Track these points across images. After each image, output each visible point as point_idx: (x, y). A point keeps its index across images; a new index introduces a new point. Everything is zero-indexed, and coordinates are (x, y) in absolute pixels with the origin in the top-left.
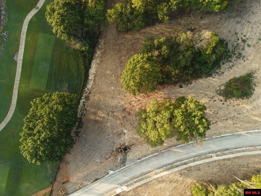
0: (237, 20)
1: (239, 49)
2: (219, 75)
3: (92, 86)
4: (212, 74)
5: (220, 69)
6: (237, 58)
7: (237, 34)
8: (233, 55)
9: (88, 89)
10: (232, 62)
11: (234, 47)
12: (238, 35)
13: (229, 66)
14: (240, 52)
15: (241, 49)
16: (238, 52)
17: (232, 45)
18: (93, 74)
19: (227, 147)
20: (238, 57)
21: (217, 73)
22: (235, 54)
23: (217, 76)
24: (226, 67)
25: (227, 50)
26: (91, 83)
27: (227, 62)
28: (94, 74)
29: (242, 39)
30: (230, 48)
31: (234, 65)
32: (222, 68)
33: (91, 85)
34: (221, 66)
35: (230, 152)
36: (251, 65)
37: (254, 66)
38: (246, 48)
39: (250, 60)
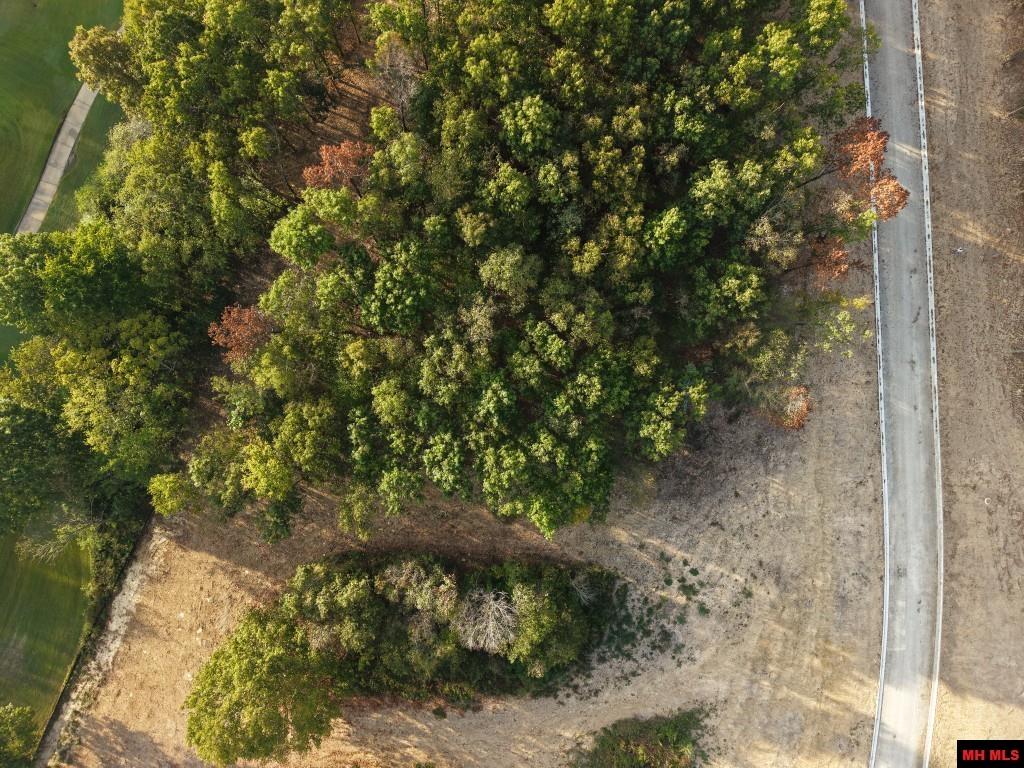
0: (675, 510)
1: (665, 616)
2: (581, 699)
3: (115, 658)
4: (558, 690)
5: (589, 676)
6: (654, 648)
7: (668, 560)
8: (639, 635)
9: (99, 668)
10: (635, 660)
11: (650, 605)
12: (670, 564)
13: (623, 671)
14: (669, 627)
15: (672, 617)
16: (663, 626)
17: (642, 599)
18: (124, 612)
20: (659, 647)
21: (576, 688)
22: (647, 633)
23: (572, 699)
24: (609, 671)
25: (623, 613)
26: (112, 647)
27: (617, 657)
28: (129, 613)
29: (683, 580)
30: (633, 608)
31: (640, 672)
33: (113, 654)
34: (593, 669)
36: (701, 681)
37: (712, 687)
38: (693, 617)
39: (699, 663)
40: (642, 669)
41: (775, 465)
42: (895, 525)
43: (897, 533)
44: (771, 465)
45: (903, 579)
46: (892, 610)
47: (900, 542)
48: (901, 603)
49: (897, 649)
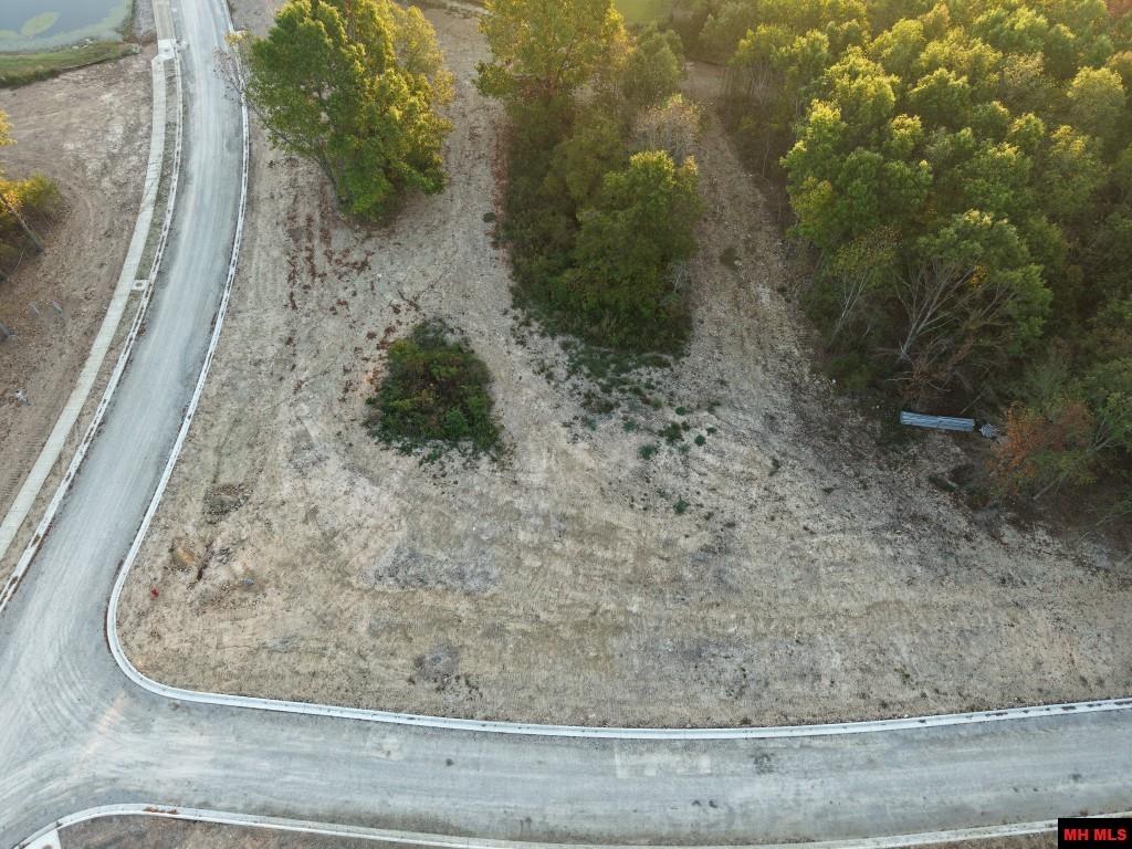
0: (784, 418)
1: (633, 408)
4: (523, 308)
5: (543, 335)
6: (586, 396)
7: (711, 410)
8: (603, 381)
10: (569, 377)
11: (645, 392)
12: (706, 413)
13: (552, 366)
14: (618, 412)
15: (632, 415)
16: (618, 405)
17: (653, 383)
19: (155, 335)
20: (590, 402)
22: (606, 390)
23: (510, 322)
25: (631, 364)
27: (571, 360)
29: (686, 427)
30: (639, 374)
31: (553, 383)
32: (548, 340)
34: (553, 338)
35: (123, 339)
36: (544, 452)
37: (536, 465)
38: (635, 440)
39: (570, 448)
40: (556, 386)
41: (890, 542)
42: (848, 745)
43: (835, 750)
44: (888, 535)
45: (751, 765)
46: (690, 746)
47: (820, 757)
48: (705, 763)
49: (618, 760)
